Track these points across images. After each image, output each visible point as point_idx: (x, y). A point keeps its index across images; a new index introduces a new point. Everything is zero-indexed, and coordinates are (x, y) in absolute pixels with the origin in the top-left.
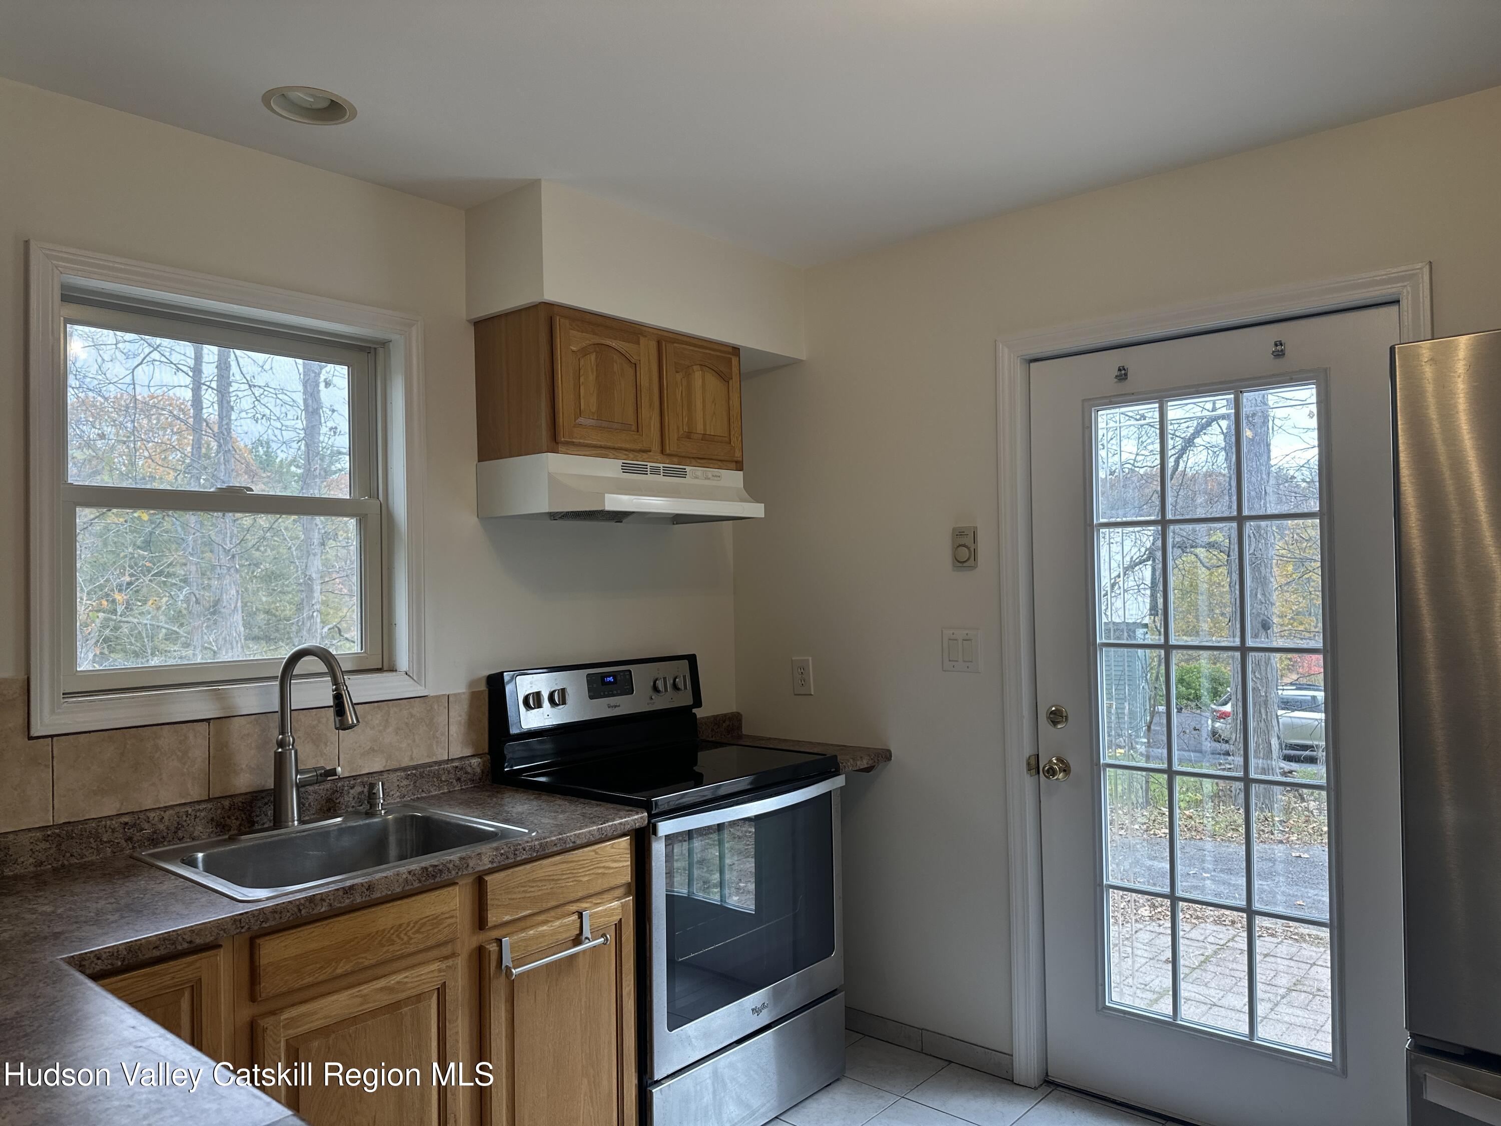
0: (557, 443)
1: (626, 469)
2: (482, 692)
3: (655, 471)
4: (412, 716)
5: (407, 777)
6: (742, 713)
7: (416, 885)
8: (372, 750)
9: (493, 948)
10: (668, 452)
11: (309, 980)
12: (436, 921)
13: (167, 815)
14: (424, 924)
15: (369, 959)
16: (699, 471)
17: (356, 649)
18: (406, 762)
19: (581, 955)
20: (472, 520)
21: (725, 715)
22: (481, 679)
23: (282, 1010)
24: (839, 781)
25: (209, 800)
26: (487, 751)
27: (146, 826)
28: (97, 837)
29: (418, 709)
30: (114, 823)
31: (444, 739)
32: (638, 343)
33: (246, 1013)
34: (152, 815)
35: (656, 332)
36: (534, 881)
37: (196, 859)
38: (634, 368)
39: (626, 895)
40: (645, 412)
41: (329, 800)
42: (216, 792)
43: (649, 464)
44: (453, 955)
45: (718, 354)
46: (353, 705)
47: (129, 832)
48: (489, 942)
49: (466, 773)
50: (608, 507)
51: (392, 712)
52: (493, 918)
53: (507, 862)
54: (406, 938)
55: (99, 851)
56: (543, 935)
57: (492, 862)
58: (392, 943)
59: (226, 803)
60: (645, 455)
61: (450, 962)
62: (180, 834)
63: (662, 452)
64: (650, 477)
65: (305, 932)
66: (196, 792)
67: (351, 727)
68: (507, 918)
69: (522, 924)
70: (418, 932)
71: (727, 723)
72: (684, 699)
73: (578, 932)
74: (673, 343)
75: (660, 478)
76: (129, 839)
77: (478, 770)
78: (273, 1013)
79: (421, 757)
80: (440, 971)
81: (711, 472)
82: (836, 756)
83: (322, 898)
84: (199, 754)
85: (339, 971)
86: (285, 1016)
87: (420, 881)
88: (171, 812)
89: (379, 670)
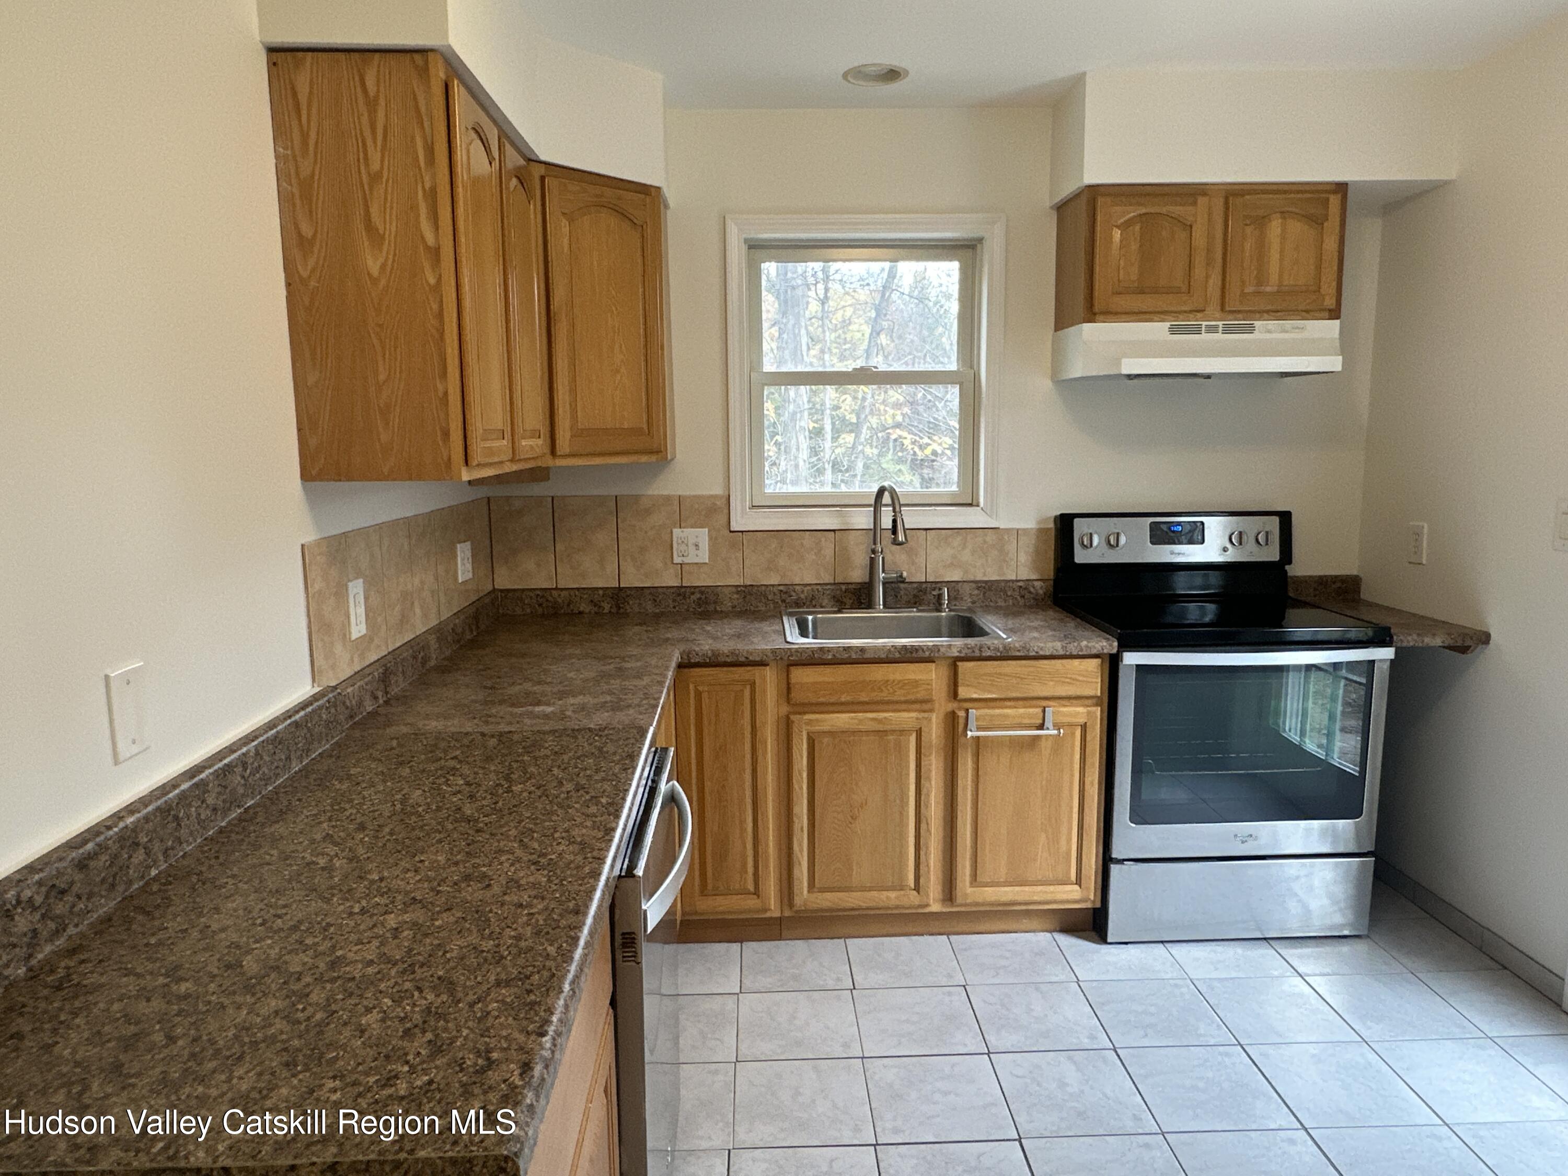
0: (1095, 314)
1: (1173, 330)
2: (1048, 529)
3: (1212, 330)
4: (985, 542)
5: (978, 588)
6: (1362, 575)
7: (897, 655)
8: (952, 564)
9: (962, 714)
10: (1227, 309)
11: (822, 700)
12: (916, 684)
13: (806, 589)
14: (905, 684)
15: (864, 697)
16: (1272, 324)
17: (954, 488)
18: (980, 577)
19: (1043, 740)
20: (1048, 383)
21: (1336, 577)
22: (1050, 518)
23: (805, 713)
24: (1387, 653)
25: (835, 584)
26: (1052, 577)
27: (794, 594)
28: (766, 597)
29: (990, 538)
30: (775, 589)
31: (1013, 563)
32: (1195, 203)
33: (785, 709)
34: (797, 588)
35: (1222, 187)
36: (1000, 674)
37: (807, 620)
38: (1188, 232)
39: (1097, 705)
40: (1199, 272)
41: (915, 596)
42: (839, 579)
43: (1204, 323)
44: (931, 711)
45: (1309, 195)
46: (905, 530)
47: (784, 596)
48: (960, 709)
49: (1030, 592)
50: (1125, 371)
51: (969, 538)
52: (963, 692)
53: (973, 655)
54: (891, 690)
55: (766, 605)
56: (1006, 716)
57: (960, 652)
58: (882, 691)
59: (844, 587)
60: (1199, 315)
61: (926, 715)
62: (814, 603)
63: (1223, 309)
64: (1205, 336)
65: (821, 669)
66: (828, 579)
67: (901, 544)
68: (975, 696)
69: (992, 704)
70: (900, 688)
71: (1339, 585)
72: (1272, 554)
73: (1041, 721)
74: (1243, 196)
75: (1219, 336)
76: (784, 601)
77: (1041, 592)
78: (800, 713)
79: (993, 576)
80: (917, 719)
81: (1288, 324)
82: (1390, 628)
83: (829, 650)
84: (828, 551)
85: (843, 700)
86: (807, 717)
87: (900, 653)
88: (809, 588)
89: (970, 505)
